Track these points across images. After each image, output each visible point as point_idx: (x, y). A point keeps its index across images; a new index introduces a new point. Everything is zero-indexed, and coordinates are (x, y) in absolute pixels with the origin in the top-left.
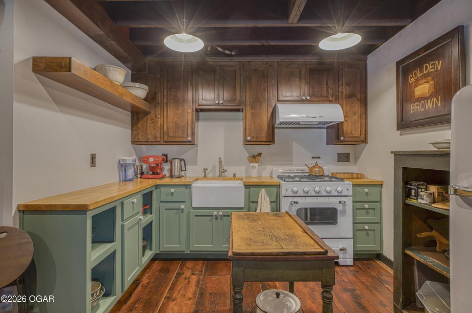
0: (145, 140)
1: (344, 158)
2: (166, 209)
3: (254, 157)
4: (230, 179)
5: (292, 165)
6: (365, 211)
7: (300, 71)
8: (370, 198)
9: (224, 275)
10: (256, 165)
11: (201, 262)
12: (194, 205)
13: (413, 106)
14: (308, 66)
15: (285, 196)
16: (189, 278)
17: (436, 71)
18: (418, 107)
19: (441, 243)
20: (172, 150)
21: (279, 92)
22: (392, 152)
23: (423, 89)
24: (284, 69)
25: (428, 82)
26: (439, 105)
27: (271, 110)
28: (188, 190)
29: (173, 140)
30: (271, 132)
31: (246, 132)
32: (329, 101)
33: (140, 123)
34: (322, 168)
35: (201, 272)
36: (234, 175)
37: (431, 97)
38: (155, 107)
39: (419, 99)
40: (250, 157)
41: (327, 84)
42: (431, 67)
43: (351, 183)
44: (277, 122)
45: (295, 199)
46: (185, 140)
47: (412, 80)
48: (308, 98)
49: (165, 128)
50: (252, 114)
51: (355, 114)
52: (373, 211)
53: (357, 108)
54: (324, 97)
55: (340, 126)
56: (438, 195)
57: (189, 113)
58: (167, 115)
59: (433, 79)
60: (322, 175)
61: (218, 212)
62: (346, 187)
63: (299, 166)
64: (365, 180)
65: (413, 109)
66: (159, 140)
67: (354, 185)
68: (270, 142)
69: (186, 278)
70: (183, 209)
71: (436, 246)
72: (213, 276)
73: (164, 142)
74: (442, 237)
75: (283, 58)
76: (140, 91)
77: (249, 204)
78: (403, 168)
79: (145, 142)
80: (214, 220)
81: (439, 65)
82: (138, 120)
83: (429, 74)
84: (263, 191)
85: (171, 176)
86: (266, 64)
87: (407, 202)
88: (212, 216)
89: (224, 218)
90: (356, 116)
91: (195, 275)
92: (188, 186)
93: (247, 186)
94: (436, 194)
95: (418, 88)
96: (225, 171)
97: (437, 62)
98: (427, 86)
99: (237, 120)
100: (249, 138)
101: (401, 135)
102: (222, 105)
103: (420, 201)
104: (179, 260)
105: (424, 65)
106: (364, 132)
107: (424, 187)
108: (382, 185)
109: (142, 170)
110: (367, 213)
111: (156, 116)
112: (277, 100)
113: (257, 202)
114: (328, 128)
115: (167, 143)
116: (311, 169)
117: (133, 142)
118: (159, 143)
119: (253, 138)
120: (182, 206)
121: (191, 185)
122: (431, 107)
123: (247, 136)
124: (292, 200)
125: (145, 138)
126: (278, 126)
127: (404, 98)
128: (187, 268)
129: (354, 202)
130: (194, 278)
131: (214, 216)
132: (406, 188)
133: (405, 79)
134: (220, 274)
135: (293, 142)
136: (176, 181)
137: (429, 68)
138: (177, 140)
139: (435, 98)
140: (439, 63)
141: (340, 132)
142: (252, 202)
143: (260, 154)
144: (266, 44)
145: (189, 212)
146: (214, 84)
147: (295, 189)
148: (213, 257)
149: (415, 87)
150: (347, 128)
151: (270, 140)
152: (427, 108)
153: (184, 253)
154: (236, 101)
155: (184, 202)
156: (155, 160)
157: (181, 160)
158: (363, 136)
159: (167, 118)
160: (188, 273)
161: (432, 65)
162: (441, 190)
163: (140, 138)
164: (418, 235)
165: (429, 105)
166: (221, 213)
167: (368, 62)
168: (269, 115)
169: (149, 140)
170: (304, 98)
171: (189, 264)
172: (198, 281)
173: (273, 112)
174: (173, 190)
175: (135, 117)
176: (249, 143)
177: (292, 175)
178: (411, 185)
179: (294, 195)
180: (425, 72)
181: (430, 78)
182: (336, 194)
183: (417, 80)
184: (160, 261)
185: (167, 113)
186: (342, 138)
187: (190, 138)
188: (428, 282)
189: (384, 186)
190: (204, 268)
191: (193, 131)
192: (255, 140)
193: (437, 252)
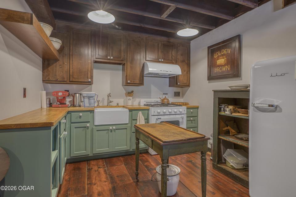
0: (54, 79)
1: (177, 94)
2: (75, 128)
3: (129, 93)
4: (115, 107)
5: (150, 98)
6: (191, 121)
7: (158, 44)
8: (193, 115)
9: (120, 165)
10: (131, 98)
11: (101, 160)
12: (96, 124)
13: (216, 69)
14: (162, 42)
15: (153, 116)
16: (98, 170)
17: (228, 53)
18: (218, 70)
19: (232, 131)
20: (73, 88)
21: (146, 55)
22: (213, 91)
23: (221, 61)
24: (150, 42)
25: (224, 58)
26: (229, 69)
27: (142, 66)
28: (92, 114)
29: (77, 80)
30: (142, 78)
31: (127, 78)
32: (173, 63)
33: (50, 67)
34: (168, 99)
35: (104, 165)
36: (118, 104)
37: (225, 65)
38: (63, 57)
39: (219, 66)
40: (127, 93)
41: (172, 54)
42: (225, 51)
43: (186, 107)
44: (145, 73)
45: (159, 117)
46: (86, 81)
47: (216, 56)
48: (162, 60)
49: (71, 72)
50: (131, 67)
51: (185, 71)
52: (194, 121)
53: (186, 67)
54: (170, 60)
55: (178, 77)
56: (233, 110)
57: (89, 63)
58: (73, 63)
59: (226, 57)
60: (169, 104)
61: (112, 127)
62: (183, 109)
63: (155, 98)
64: (189, 106)
65: (216, 71)
66: (66, 80)
67: (187, 108)
68: (141, 84)
69: (96, 171)
70: (88, 127)
71: (230, 133)
72: (113, 167)
73: (70, 82)
74: (232, 129)
75: (149, 35)
76: (56, 44)
77: (132, 121)
78: (219, 98)
79: (54, 81)
80: (110, 132)
81: (229, 51)
82: (49, 65)
83: (224, 55)
84: (140, 113)
85: (74, 105)
86: (139, 38)
87: (220, 114)
88: (109, 130)
89: (116, 131)
90: (185, 72)
91: (101, 168)
92: (92, 111)
93: (131, 110)
94: (232, 109)
95: (219, 61)
96: (111, 102)
97: (228, 49)
98: (223, 60)
99: (118, 70)
100: (129, 81)
101: (209, 83)
102: (112, 60)
103: (226, 113)
104: (85, 161)
105: (222, 50)
106: (188, 81)
107: (227, 106)
108: (198, 108)
109: (50, 101)
110: (192, 122)
111: (64, 63)
112: (145, 60)
113: (136, 120)
114: (170, 78)
115: (72, 82)
116: (163, 100)
117: (43, 81)
118: (65, 83)
119: (131, 81)
120: (88, 125)
121: (94, 111)
122: (225, 70)
123: (128, 80)
124: (157, 117)
125: (54, 78)
126: (146, 75)
127: (212, 65)
128: (93, 165)
129: (187, 117)
130: (102, 170)
131: (110, 130)
132: (219, 107)
133: (212, 55)
134: (117, 165)
135: (152, 85)
136: (77, 109)
137: (224, 52)
138: (80, 81)
139: (227, 66)
140: (229, 50)
141: (178, 80)
142: (133, 120)
143: (132, 92)
144: (143, 26)
145: (93, 128)
146: (107, 46)
147: (159, 111)
148: (107, 156)
149: (217, 60)
150: (181, 79)
151: (141, 83)
152: (223, 70)
153: (88, 156)
154: (121, 58)
155: (89, 122)
156: (63, 94)
157: (81, 94)
158: (188, 83)
159: (73, 65)
160: (96, 168)
161: (226, 50)
162: (234, 108)
163: (50, 78)
164: (223, 129)
165: (224, 69)
166: (114, 128)
167: (191, 44)
168: (141, 68)
169: (58, 80)
170: (160, 60)
171: (93, 163)
172: (105, 171)
173: (143, 67)
174: (81, 114)
175: (46, 63)
176: (129, 84)
177: (152, 104)
178: (221, 106)
179: (158, 114)
180: (222, 53)
181: (225, 56)
182: (179, 113)
183: (218, 57)
184: (69, 164)
185: (73, 62)
186: (179, 84)
187: (90, 80)
188: (228, 149)
189: (199, 108)
190: (104, 163)
191: (92, 75)
192: (132, 83)
193: (230, 136)
